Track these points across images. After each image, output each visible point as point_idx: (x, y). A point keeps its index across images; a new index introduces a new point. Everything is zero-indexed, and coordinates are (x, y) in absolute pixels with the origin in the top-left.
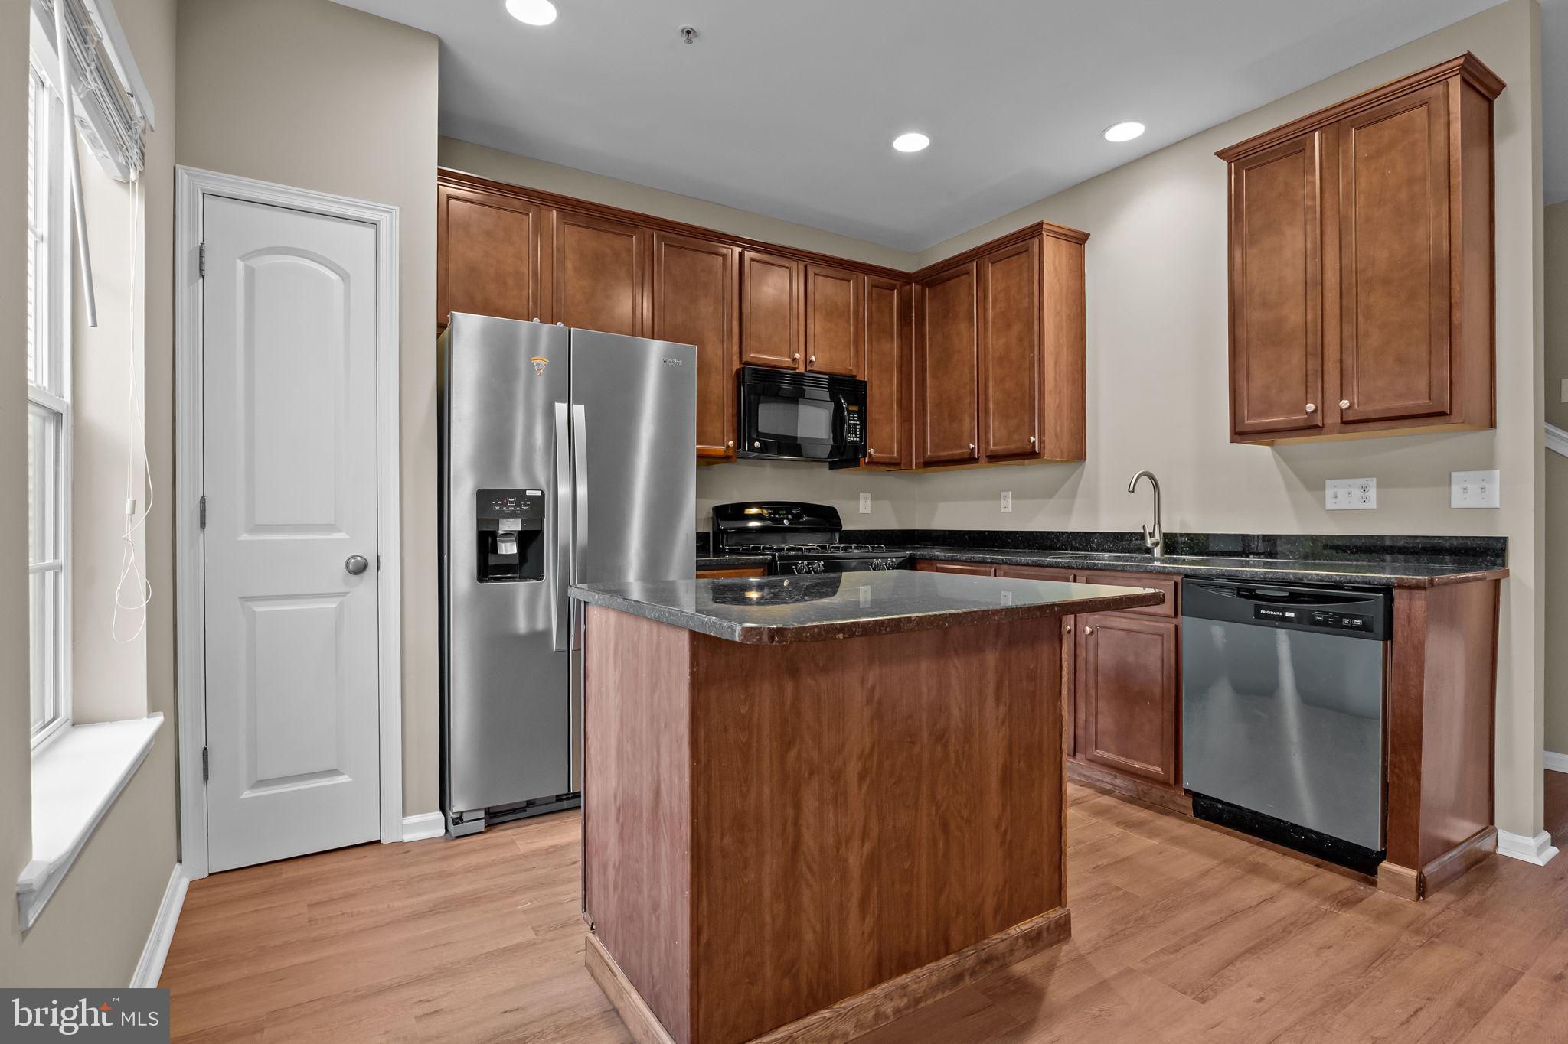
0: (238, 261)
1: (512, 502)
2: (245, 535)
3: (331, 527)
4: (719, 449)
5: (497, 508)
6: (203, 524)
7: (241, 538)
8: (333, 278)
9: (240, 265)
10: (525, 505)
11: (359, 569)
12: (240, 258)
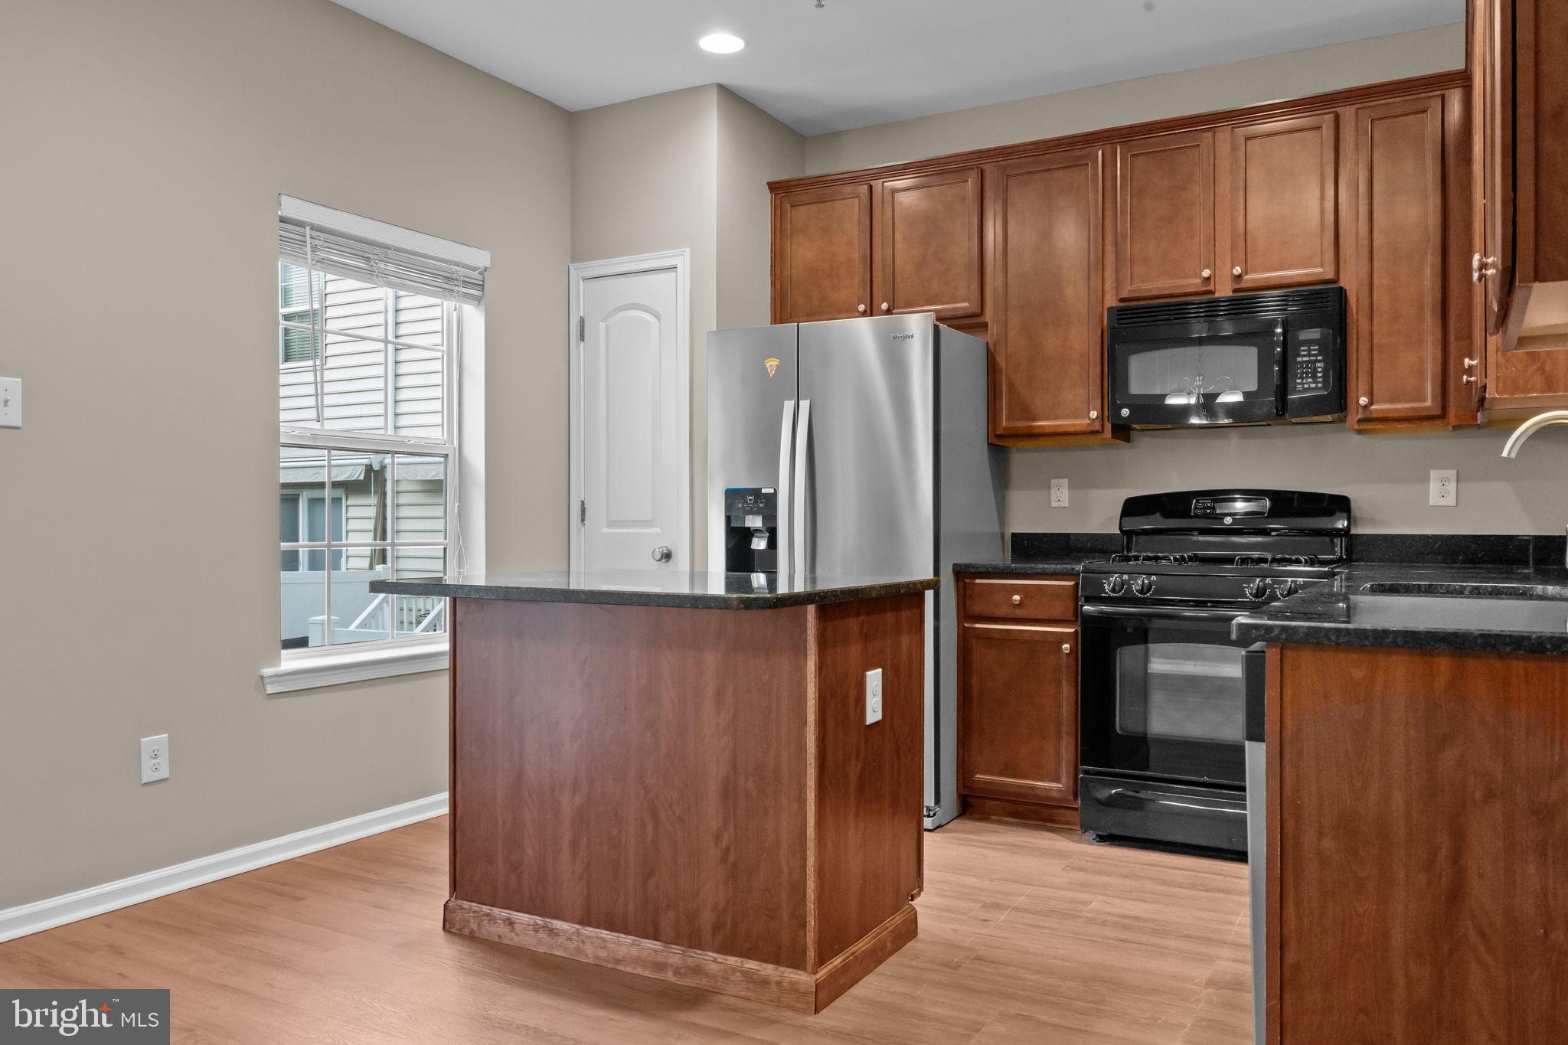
0: (601, 323)
1: (751, 500)
2: (605, 529)
3: (649, 523)
4: (1081, 423)
5: (740, 505)
6: (583, 520)
7: (602, 531)
8: (651, 320)
9: (602, 325)
10: (761, 503)
11: (667, 556)
12: (602, 321)
